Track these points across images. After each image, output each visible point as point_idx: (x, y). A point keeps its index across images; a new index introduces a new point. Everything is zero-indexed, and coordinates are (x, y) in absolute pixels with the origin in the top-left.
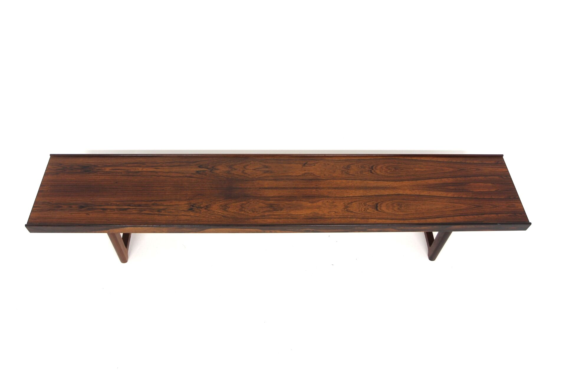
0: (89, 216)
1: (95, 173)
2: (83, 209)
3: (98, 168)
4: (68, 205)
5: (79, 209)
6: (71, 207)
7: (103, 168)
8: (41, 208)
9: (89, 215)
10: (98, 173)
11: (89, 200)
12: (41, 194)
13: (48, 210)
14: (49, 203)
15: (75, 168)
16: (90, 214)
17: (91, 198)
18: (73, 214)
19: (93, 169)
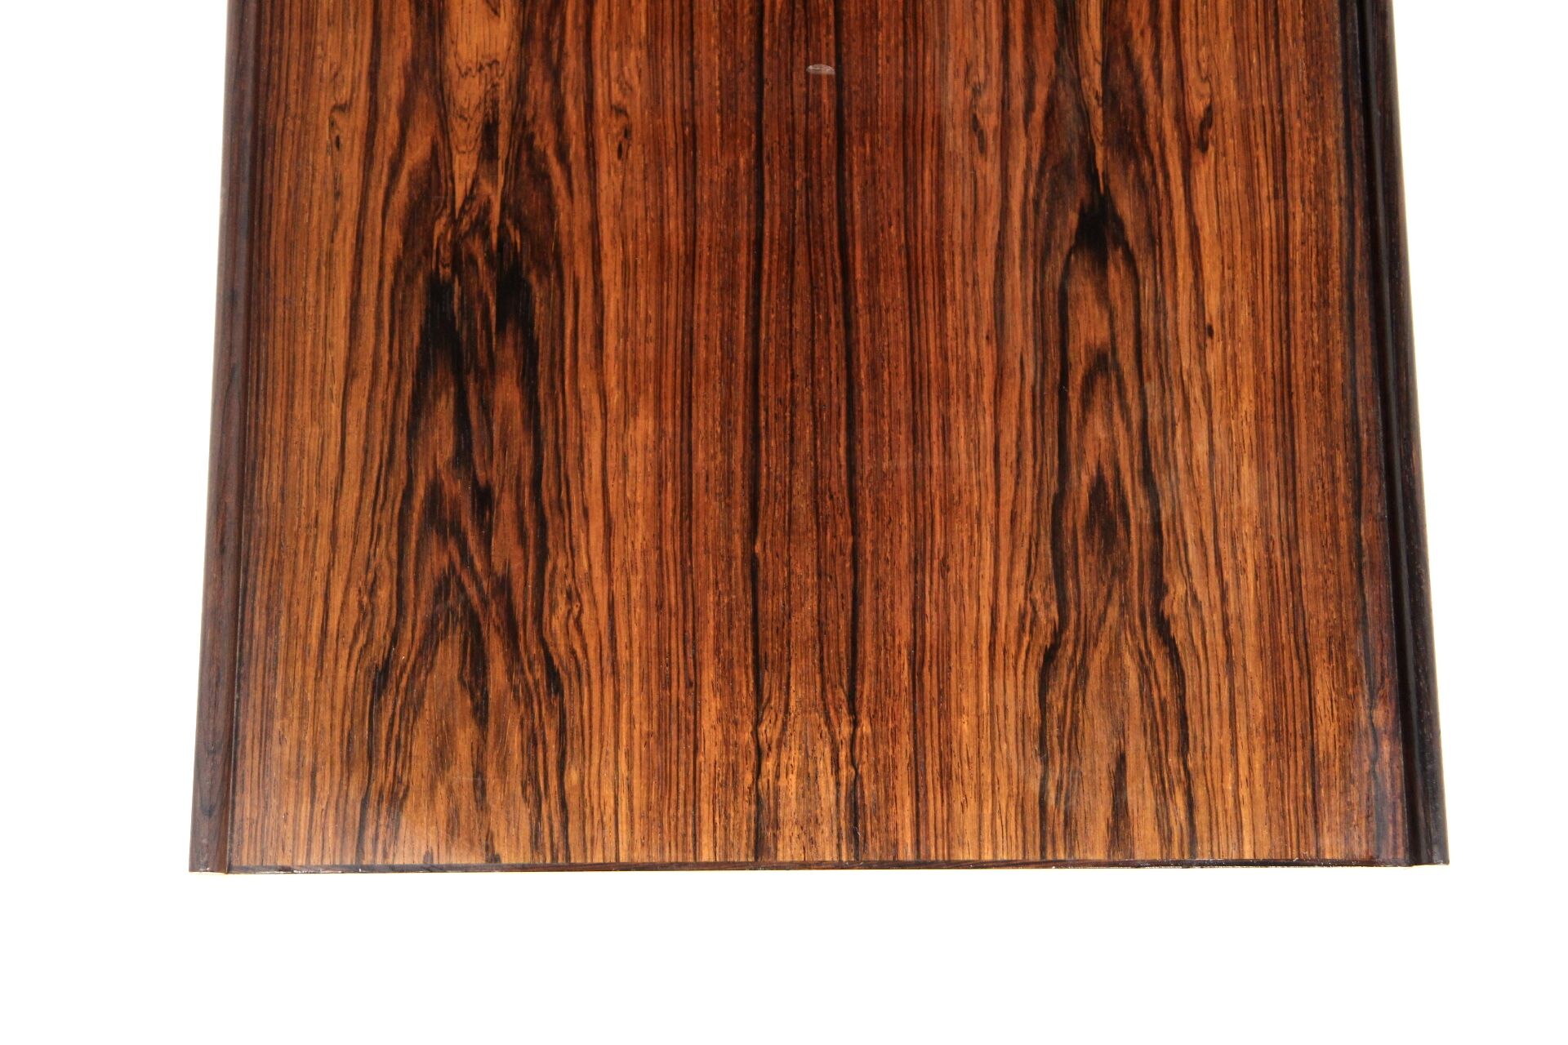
0: (1228, 119)
1: (542, 178)
2: (1126, 207)
3: (464, 165)
4: (1074, 405)
5: (1130, 259)
6: (1102, 362)
7: (468, 93)
8: (1137, 747)
9: (1208, 120)
10: (545, 141)
11: (990, 171)
12: (905, 814)
13: (1168, 642)
14: (1050, 655)
15: (462, 456)
16: (1197, 107)
17: (957, 139)
18: (1213, 302)
19: (481, 226)
